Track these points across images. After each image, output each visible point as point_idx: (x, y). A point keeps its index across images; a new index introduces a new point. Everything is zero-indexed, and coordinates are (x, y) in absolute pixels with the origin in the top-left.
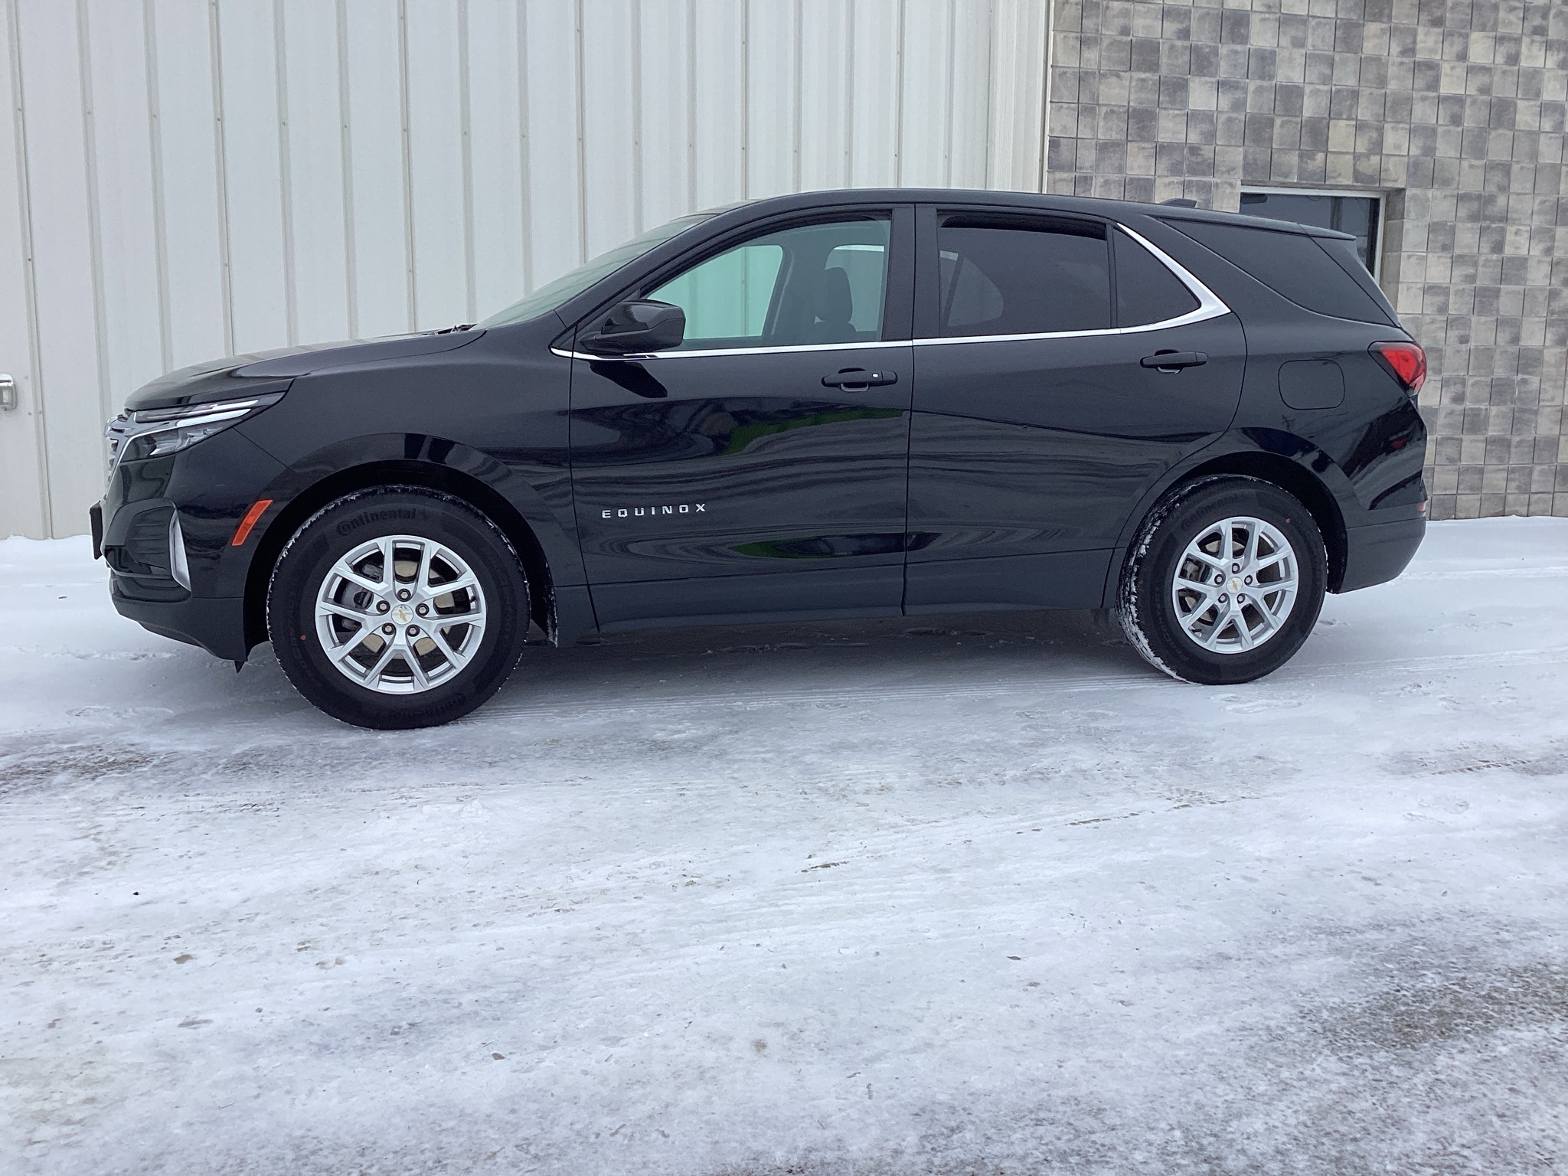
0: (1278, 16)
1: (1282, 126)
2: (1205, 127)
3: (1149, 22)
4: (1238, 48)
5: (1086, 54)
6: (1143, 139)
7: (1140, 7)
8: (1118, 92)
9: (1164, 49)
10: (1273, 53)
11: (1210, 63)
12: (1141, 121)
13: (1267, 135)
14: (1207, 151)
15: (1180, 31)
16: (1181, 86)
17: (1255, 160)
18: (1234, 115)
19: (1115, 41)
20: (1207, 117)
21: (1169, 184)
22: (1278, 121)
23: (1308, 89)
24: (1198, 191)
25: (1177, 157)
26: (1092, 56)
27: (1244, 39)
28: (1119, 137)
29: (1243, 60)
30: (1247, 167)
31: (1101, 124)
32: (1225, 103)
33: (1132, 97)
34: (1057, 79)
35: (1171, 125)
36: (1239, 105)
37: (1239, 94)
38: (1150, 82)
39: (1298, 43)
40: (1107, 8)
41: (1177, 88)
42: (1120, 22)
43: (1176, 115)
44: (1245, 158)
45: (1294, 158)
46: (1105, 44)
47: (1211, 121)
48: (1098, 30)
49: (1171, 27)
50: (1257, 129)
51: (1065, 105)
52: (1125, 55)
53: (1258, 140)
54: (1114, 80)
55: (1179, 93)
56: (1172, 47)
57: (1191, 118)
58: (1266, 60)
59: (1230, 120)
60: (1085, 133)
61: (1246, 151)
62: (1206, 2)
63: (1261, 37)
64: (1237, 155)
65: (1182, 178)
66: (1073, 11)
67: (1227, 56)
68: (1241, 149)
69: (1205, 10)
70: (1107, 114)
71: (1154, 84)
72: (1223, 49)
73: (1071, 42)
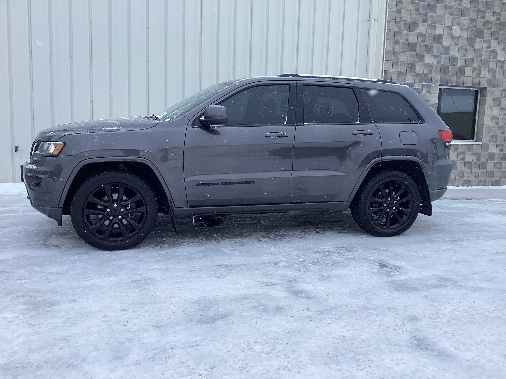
0: (451, 36)
1: (452, 68)
2: (430, 68)
3: (414, 37)
4: (439, 45)
5: (396, 47)
6: (411, 72)
7: (411, 33)
8: (404, 58)
9: (418, 46)
10: (449, 47)
11: (431, 50)
12: (411, 67)
13: (447, 71)
14: (430, 76)
15: (423, 40)
16: (423, 56)
17: (443, 78)
18: (438, 65)
19: (404, 43)
21: (418, 85)
22: (450, 67)
23: (459, 58)
24: (427, 87)
25: (421, 77)
26: (397, 47)
27: (441, 43)
28: (404, 71)
29: (440, 49)
30: (441, 80)
31: (399, 67)
32: (435, 61)
33: (408, 59)
34: (387, 54)
35: (419, 68)
36: (439, 62)
37: (439, 59)
38: (414, 55)
39: (457, 44)
40: (402, 33)
41: (421, 57)
42: (405, 37)
43: (421, 65)
44: (441, 77)
45: (455, 78)
46: (401, 44)
47: (431, 67)
48: (399, 40)
49: (420, 39)
50: (444, 70)
51: (389, 61)
52: (406, 47)
53: (444, 73)
54: (403, 54)
55: (422, 59)
56: (420, 45)
57: (425, 66)
58: (447, 49)
59: (436, 67)
60: (394, 70)
61: (441, 76)
62: (430, 31)
63: (446, 42)
64: (438, 77)
65: (422, 84)
66: (392, 34)
67: (436, 48)
68: (439, 75)
69: (430, 34)
70: (401, 64)
71: (415, 56)
72: (435, 46)
73: (391, 43)
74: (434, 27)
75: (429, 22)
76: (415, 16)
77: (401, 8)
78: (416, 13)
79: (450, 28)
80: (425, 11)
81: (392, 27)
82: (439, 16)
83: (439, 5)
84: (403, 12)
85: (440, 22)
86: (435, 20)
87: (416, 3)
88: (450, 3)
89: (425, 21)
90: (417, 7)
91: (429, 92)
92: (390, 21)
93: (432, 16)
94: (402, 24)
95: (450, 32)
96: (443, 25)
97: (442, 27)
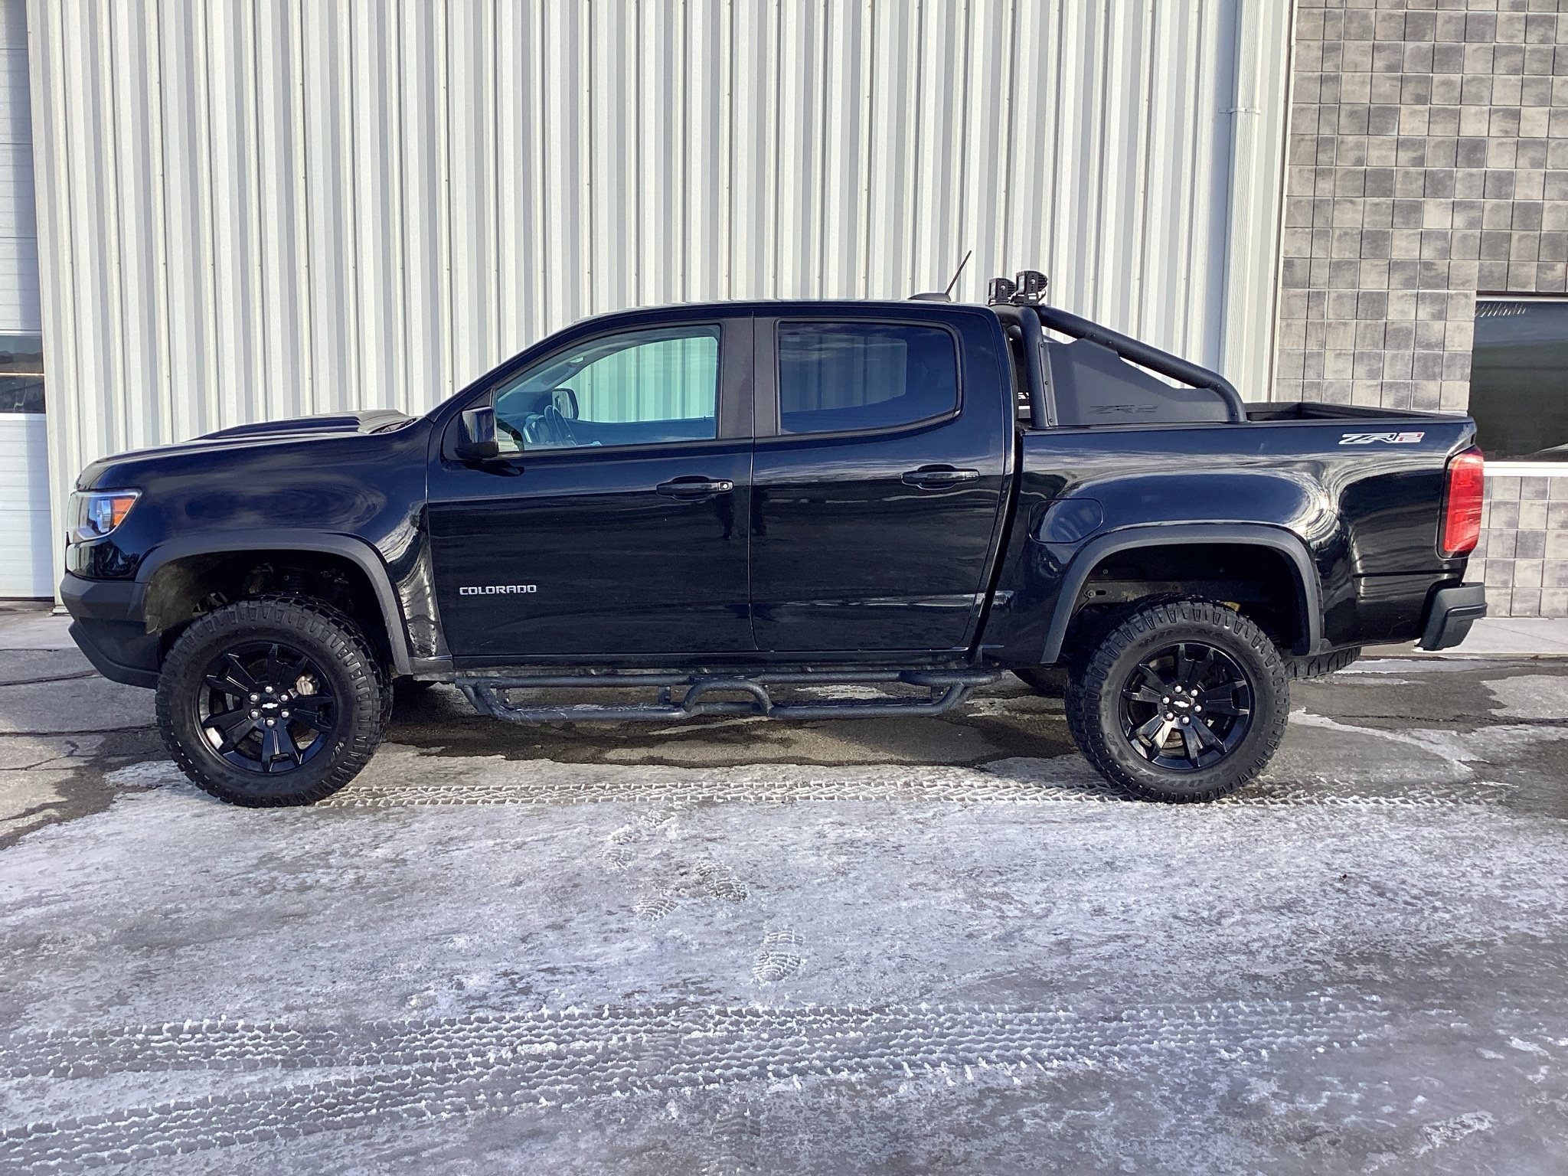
0: (1516, 139)
1: (1520, 239)
2: (1440, 244)
3: (1384, 153)
4: (1474, 170)
5: (1321, 184)
6: (1376, 257)
7: (1375, 140)
8: (1351, 217)
9: (1399, 177)
10: (1511, 174)
11: (1445, 187)
12: (1374, 242)
13: (1504, 249)
14: (1442, 266)
15: (1415, 158)
16: (1415, 209)
17: (1491, 272)
18: (1469, 232)
19: (1349, 171)
20: (1441, 235)
21: (1402, 296)
22: (1515, 237)
23: (1547, 204)
24: (1431, 303)
25: (1410, 272)
26: (1325, 186)
27: (1480, 163)
28: (1352, 256)
29: (1479, 182)
30: (1481, 279)
31: (1335, 244)
32: (1460, 221)
33: (1366, 220)
34: (1292, 208)
35: (1406, 244)
36: (1472, 224)
37: (1475, 214)
38: (1384, 206)
39: (1536, 164)
40: (1342, 142)
41: (1411, 210)
42: (1353, 155)
43: (1410, 234)
44: (1481, 268)
45: (1532, 270)
46: (1339, 175)
47: (1446, 239)
48: (1332, 162)
50: (1494, 244)
51: (1300, 230)
52: (1360, 183)
53: (1494, 255)
54: (1348, 205)
55: (1414, 215)
56: (1406, 173)
57: (1425, 236)
59: (1465, 237)
60: (1318, 253)
61: (1481, 264)
62: (1442, 131)
63: (1498, 161)
64: (1470, 268)
65: (1416, 291)
66: (1308, 147)
67: (1463, 179)
68: (1477, 263)
69: (1440, 139)
70: (1340, 236)
71: (1388, 208)
72: (1460, 173)
73: (1306, 175)
74: (1457, 115)
75: (1437, 101)
76: (1386, 88)
77: (1337, 67)
78: (1389, 78)
79: (1515, 115)
80: (1422, 71)
81: (1308, 126)
82: (1474, 79)
83: (1469, 47)
84: (1345, 76)
85: (1477, 100)
86: (1457, 94)
87: (1388, 47)
88: (1513, 37)
89: (1420, 100)
90: (1393, 59)
91: (1441, 315)
92: (1302, 109)
93: (1447, 84)
94: (1343, 114)
95: (1510, 126)
96: (1487, 108)
97: (1482, 113)
